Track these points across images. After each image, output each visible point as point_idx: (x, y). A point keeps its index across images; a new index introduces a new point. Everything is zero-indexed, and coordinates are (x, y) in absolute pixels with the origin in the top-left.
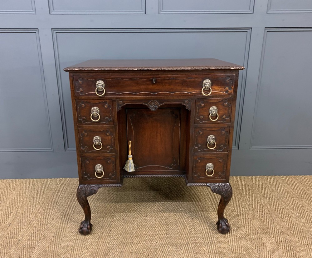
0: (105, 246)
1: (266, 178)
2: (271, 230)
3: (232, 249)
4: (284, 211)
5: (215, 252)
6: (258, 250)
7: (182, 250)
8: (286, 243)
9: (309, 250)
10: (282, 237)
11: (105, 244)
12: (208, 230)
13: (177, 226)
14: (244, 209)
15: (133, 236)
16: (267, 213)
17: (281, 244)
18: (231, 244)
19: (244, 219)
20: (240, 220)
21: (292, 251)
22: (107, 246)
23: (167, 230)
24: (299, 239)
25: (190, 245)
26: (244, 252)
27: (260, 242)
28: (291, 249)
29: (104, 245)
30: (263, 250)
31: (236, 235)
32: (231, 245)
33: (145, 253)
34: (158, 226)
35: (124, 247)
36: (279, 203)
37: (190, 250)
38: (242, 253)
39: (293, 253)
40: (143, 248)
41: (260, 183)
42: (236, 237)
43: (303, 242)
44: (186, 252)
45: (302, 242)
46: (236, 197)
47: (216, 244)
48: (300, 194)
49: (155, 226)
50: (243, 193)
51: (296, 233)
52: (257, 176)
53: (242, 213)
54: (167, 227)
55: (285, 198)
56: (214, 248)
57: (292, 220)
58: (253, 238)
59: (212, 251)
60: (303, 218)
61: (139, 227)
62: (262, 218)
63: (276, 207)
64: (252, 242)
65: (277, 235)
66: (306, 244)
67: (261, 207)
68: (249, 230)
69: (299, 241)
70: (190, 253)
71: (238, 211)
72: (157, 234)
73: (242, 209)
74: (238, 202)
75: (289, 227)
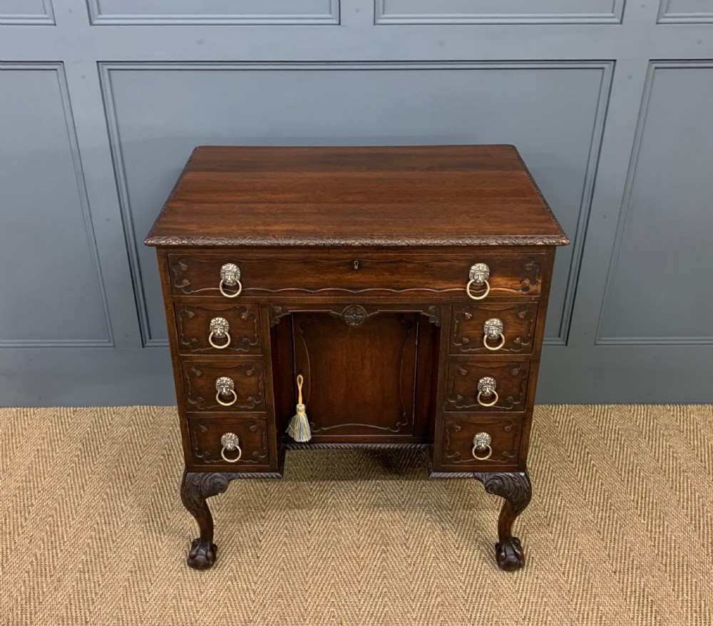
0: (247, 599)
1: (630, 411)
2: (616, 562)
3: (525, 611)
4: (654, 511)
5: (486, 617)
6: (579, 612)
7: (414, 610)
8: (643, 596)
9: (692, 615)
10: (638, 580)
11: (247, 595)
12: (475, 560)
13: (408, 548)
14: (563, 504)
15: (307, 574)
16: (616, 515)
17: (633, 600)
18: (524, 596)
19: (560, 530)
20: (551, 533)
21: (654, 616)
22: (251, 599)
23: (384, 559)
24: (674, 586)
25: (432, 597)
26: (549, 618)
27: (587, 593)
28: (652, 612)
29: (244, 597)
30: (591, 612)
31: (537, 573)
32: (522, 600)
33: (333, 617)
34: (364, 548)
35: (287, 600)
36: (648, 487)
37: (431, 611)
38: (545, 620)
39: (654, 621)
40: (329, 605)
41: (614, 428)
42: (537, 578)
43: (683, 595)
44: (423, 615)
45: (680, 595)
46: (549, 468)
47: (490, 597)
48: (701, 461)
49: (358, 548)
50: (569, 457)
51: (670, 571)
52: (610, 407)
53: (559, 515)
54: (384, 551)
55: (665, 472)
56: (485, 607)
57: (669, 536)
58: (573, 583)
59: (478, 615)
60: (695, 530)
61: (321, 550)
62: (602, 530)
63: (640, 498)
64: (569, 591)
65: (628, 574)
66: (687, 600)
67: (604, 499)
68: (567, 561)
69: (673, 590)
70: (431, 620)
71: (549, 509)
72: (362, 570)
73: (559, 503)
74: (554, 482)
75: (658, 555)
